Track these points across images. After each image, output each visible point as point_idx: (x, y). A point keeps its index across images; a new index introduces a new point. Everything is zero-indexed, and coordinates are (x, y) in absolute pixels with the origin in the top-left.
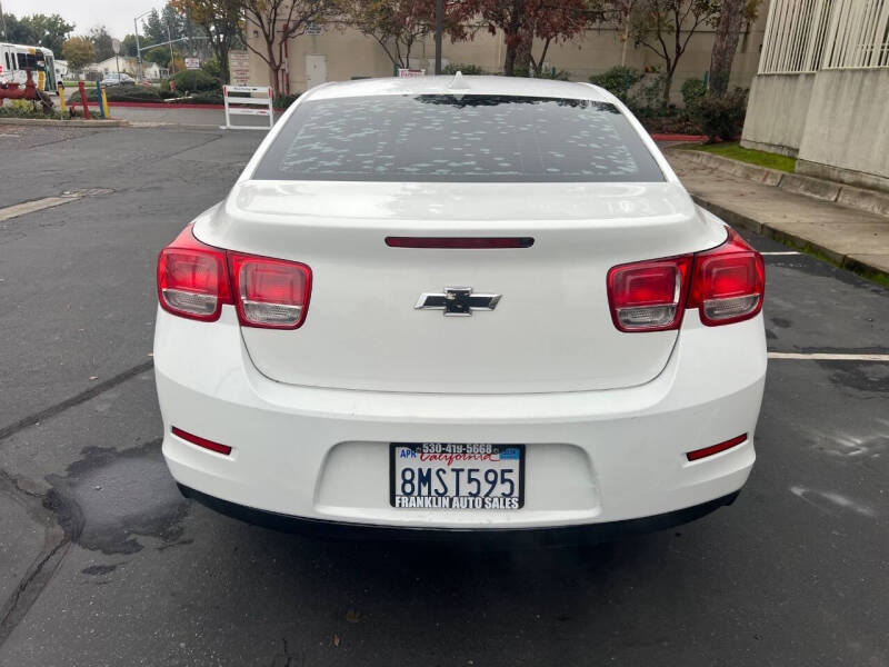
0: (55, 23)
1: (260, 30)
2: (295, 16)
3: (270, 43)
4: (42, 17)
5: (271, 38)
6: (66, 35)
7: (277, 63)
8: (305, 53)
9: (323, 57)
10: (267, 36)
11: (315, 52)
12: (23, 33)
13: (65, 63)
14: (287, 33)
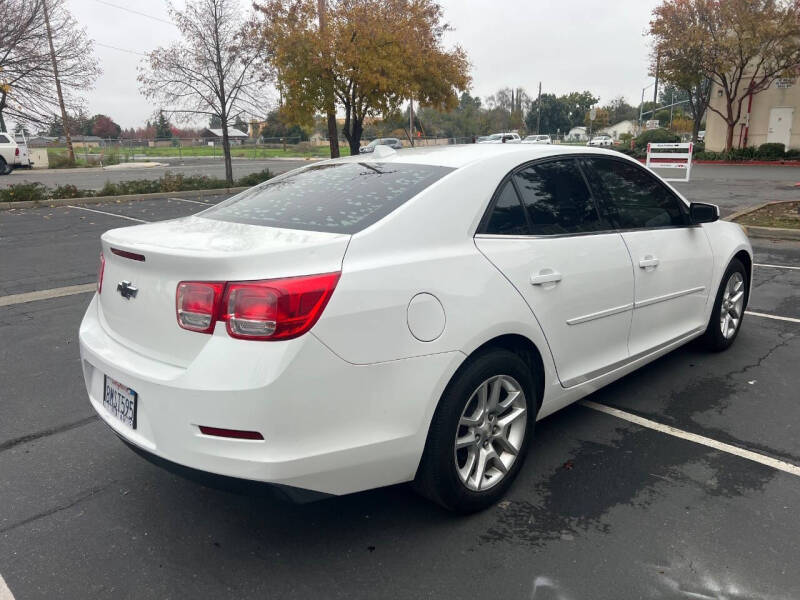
0: (585, 98)
1: (723, 89)
2: (761, 73)
3: (730, 101)
4: (577, 94)
5: (732, 97)
6: (591, 107)
7: (735, 118)
8: (771, 108)
9: (792, 110)
10: (728, 94)
11: (782, 104)
12: (558, 108)
13: (584, 128)
14: (753, 90)
